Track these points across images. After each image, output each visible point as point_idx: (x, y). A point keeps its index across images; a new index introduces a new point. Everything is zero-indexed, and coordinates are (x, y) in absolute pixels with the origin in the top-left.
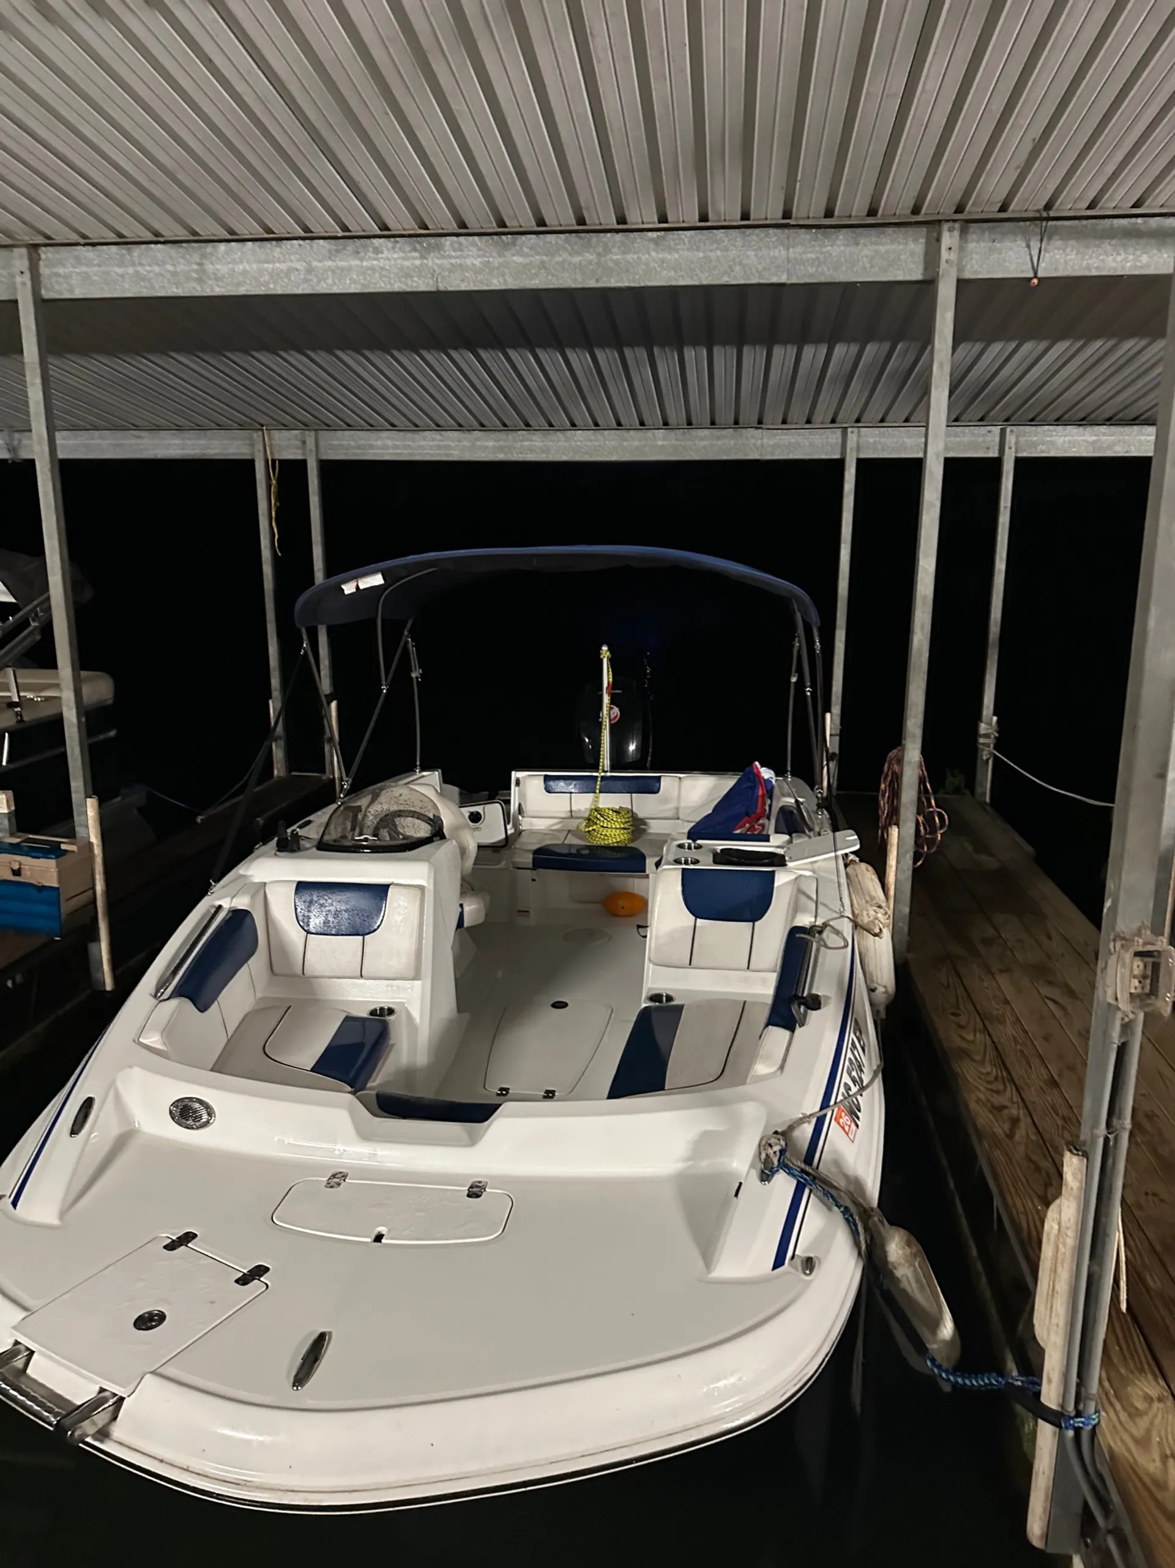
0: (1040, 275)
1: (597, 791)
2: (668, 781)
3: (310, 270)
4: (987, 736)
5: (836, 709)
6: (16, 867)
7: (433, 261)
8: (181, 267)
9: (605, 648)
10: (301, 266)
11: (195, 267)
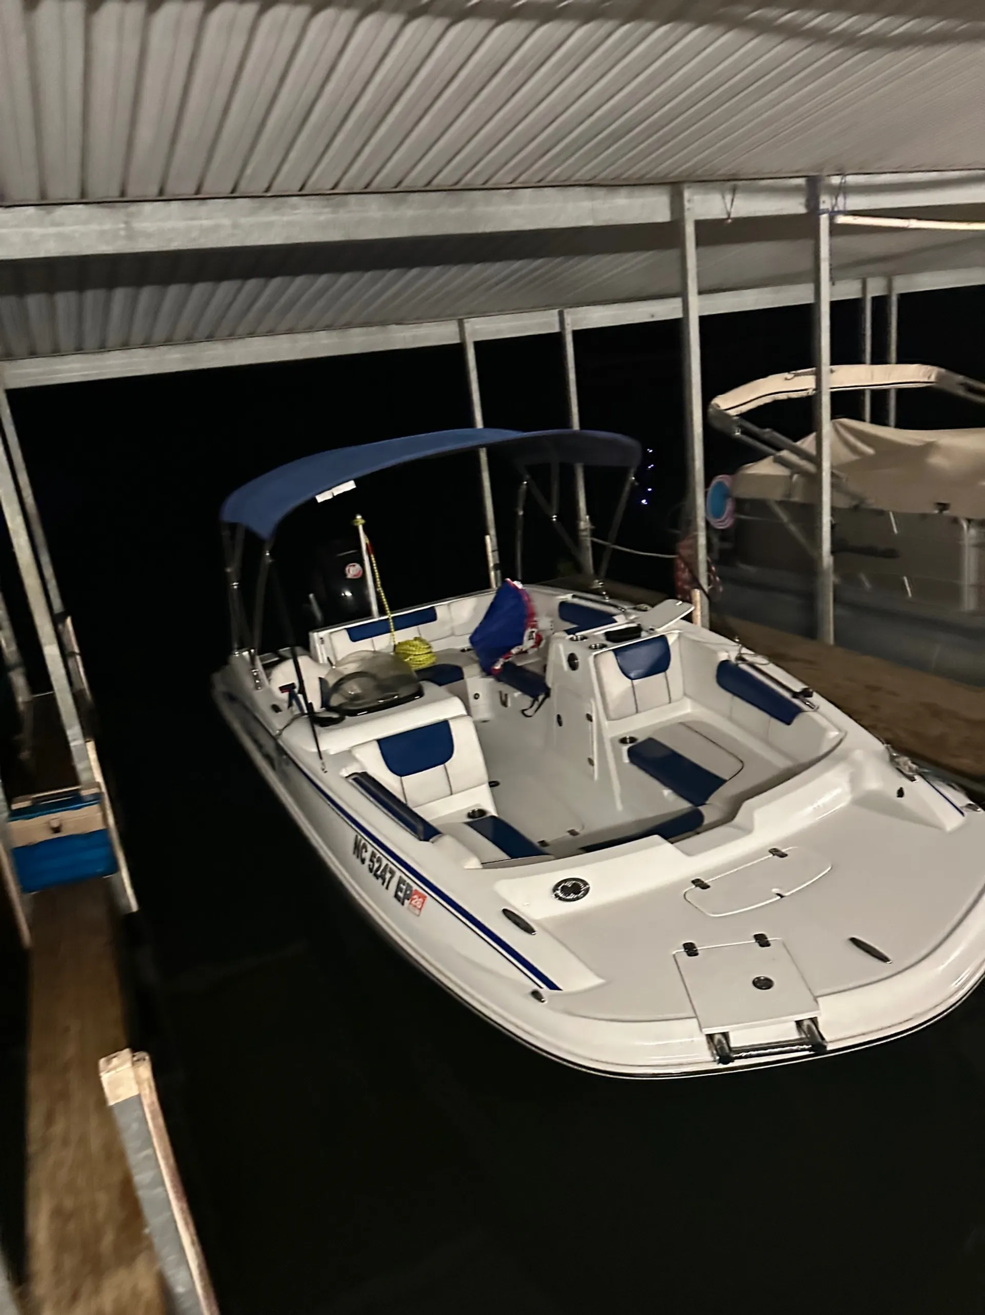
0: (732, 216)
1: (393, 630)
2: (442, 609)
3: (235, 226)
4: (585, 530)
5: (492, 531)
6: (55, 824)
7: (343, 215)
8: (107, 226)
9: (359, 517)
10: (226, 222)
11: (122, 226)
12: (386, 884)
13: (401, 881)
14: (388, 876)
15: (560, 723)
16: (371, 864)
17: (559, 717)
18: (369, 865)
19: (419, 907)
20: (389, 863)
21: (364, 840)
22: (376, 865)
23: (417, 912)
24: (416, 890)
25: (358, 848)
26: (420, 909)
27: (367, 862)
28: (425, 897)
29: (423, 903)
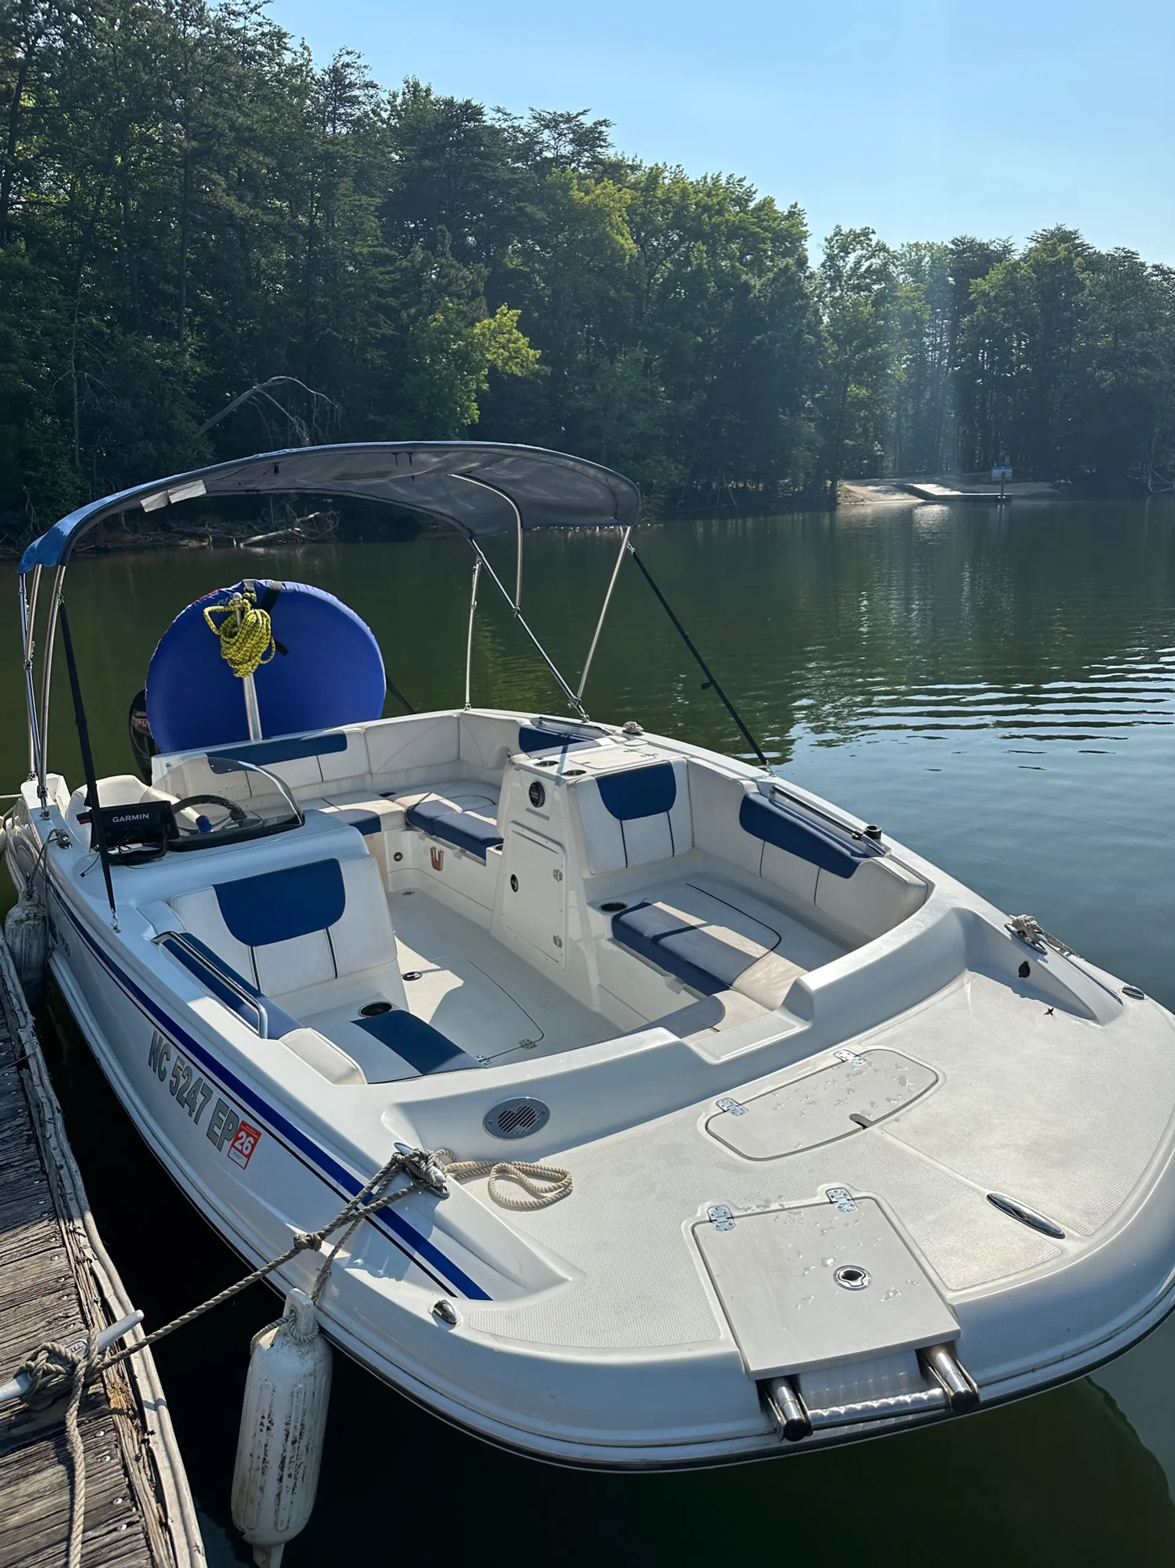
12: (194, 1114)
13: (221, 1106)
14: (200, 1098)
15: (514, 888)
16: (174, 1080)
17: (514, 878)
18: (171, 1082)
19: (247, 1152)
20: (203, 1077)
21: (166, 1039)
22: (182, 1081)
23: (243, 1161)
24: (243, 1123)
25: (156, 1056)
26: (248, 1156)
27: (169, 1077)
28: (259, 1134)
29: (253, 1146)
